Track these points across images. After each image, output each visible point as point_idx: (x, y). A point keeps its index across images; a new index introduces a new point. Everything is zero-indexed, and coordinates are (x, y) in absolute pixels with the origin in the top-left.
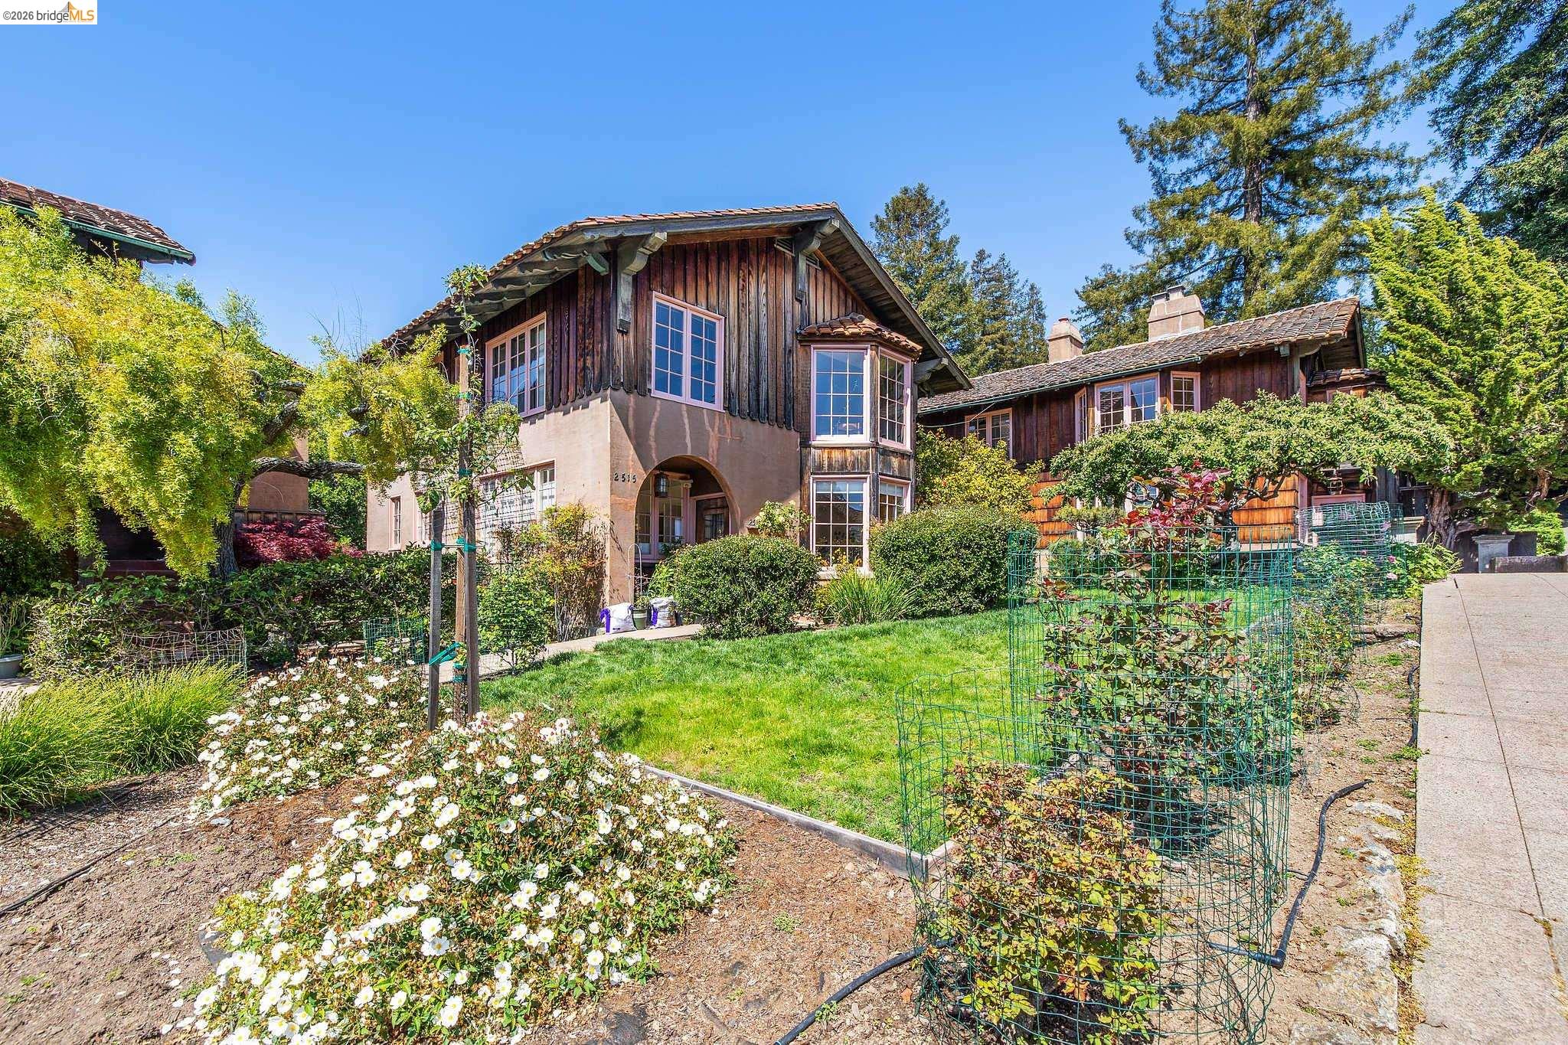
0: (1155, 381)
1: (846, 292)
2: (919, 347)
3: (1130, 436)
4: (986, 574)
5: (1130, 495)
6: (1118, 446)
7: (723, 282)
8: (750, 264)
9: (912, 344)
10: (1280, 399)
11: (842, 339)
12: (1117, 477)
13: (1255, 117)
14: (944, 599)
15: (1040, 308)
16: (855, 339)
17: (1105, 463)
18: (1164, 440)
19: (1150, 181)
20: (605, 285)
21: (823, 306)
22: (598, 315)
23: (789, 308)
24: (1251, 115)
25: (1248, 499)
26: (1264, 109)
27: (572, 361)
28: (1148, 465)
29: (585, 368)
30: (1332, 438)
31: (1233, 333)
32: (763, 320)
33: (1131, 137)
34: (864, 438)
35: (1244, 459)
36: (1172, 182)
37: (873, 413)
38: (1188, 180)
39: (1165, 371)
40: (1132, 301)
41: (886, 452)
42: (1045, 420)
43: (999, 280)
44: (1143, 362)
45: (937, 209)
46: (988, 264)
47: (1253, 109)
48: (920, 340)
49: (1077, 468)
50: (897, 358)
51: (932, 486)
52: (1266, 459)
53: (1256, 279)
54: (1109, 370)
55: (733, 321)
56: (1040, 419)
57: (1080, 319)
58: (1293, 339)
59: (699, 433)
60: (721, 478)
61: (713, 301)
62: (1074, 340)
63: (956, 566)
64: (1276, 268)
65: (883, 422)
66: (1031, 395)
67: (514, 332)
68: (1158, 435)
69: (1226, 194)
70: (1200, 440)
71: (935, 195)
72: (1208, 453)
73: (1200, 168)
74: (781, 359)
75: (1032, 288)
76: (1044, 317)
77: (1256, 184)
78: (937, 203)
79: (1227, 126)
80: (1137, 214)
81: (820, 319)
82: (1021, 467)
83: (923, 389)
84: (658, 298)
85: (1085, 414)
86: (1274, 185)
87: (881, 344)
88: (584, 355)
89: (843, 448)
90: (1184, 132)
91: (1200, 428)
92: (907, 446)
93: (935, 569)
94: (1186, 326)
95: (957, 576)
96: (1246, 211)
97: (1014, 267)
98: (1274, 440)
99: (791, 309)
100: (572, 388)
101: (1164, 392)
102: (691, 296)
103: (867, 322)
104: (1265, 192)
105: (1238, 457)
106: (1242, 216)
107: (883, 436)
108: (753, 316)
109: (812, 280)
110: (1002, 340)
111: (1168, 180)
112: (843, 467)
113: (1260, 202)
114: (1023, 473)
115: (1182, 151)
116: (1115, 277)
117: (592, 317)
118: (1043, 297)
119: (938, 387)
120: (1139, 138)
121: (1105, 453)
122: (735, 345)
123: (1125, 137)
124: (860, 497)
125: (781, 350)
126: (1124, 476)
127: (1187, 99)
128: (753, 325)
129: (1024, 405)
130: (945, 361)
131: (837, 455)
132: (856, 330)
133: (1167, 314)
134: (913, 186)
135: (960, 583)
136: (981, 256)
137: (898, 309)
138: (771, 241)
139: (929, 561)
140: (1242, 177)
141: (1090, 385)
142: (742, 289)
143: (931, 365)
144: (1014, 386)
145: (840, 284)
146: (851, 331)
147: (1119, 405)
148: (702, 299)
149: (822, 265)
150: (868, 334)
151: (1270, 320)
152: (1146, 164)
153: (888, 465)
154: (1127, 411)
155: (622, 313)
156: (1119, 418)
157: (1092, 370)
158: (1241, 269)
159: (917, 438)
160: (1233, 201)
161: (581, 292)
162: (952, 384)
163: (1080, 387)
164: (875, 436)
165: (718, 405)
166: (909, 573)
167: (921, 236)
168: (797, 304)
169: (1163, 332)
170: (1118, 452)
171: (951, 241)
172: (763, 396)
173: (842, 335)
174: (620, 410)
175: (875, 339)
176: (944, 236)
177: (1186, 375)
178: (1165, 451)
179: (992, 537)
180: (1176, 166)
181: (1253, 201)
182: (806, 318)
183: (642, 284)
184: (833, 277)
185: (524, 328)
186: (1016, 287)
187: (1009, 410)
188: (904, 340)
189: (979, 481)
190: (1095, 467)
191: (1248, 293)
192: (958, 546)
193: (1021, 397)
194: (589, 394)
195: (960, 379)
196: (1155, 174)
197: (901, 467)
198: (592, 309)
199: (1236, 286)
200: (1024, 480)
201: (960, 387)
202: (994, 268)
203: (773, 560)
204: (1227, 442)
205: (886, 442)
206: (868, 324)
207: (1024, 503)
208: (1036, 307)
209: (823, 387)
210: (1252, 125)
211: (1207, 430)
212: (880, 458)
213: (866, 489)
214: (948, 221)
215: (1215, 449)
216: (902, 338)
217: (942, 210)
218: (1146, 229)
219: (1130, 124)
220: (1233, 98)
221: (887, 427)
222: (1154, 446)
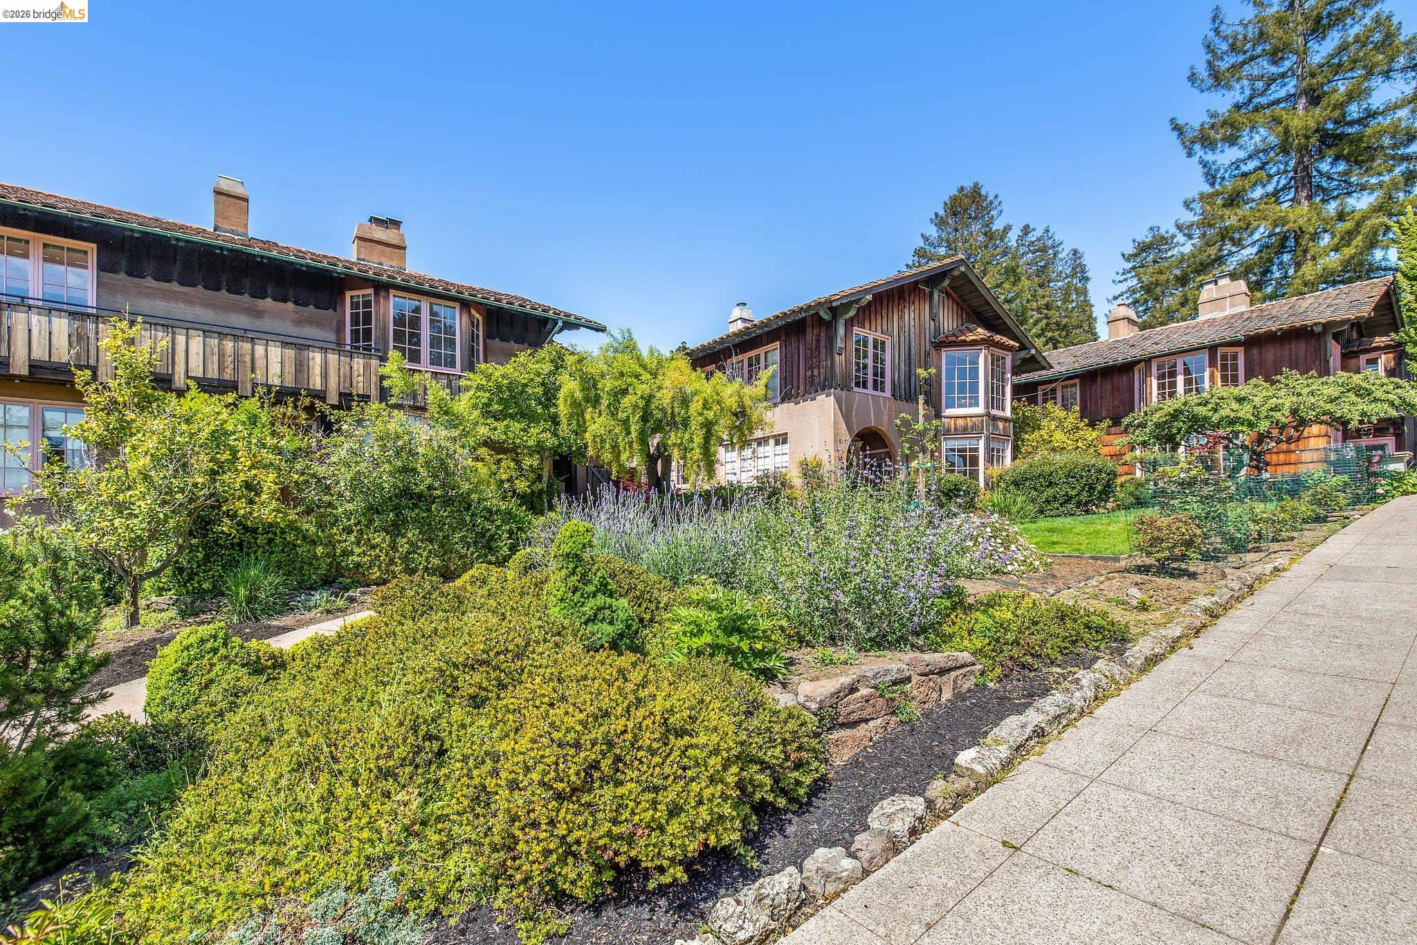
0: (1205, 356)
1: (962, 309)
2: (1017, 345)
3: (1185, 404)
4: (1086, 494)
5: (1183, 443)
6: (1175, 411)
7: (890, 315)
8: (905, 300)
9: (1012, 343)
10: (1301, 374)
11: (964, 343)
12: (1174, 431)
13: (1306, 109)
14: (1058, 509)
15: (1083, 271)
16: (974, 343)
17: (1165, 423)
18: (1210, 406)
19: (1200, 170)
20: (830, 326)
21: (948, 322)
22: (823, 344)
23: (927, 326)
24: (1300, 107)
25: (1277, 443)
26: (1315, 99)
27: (802, 372)
28: (1197, 424)
29: (812, 376)
30: (1331, 402)
31: (1274, 313)
32: (912, 336)
33: (1181, 133)
34: (980, 410)
35: (1266, 417)
36: (1222, 171)
37: (986, 392)
38: (1237, 168)
39: (1213, 349)
40: (1183, 281)
41: (995, 418)
42: (1108, 387)
43: (1044, 250)
44: (1194, 341)
45: (991, 203)
46: (1032, 237)
47: (1304, 101)
48: (1015, 338)
49: (1142, 425)
50: (1001, 353)
51: (1023, 441)
52: (1283, 417)
53: (1305, 252)
54: (1163, 347)
55: (896, 339)
56: (1103, 387)
57: (1126, 280)
58: (1323, 321)
59: (878, 412)
60: (889, 439)
61: (885, 328)
62: (1130, 321)
63: (1066, 489)
64: (1326, 240)
65: (993, 398)
66: (1096, 370)
67: (753, 353)
68: (1206, 403)
69: (1276, 178)
70: (1235, 406)
71: (988, 190)
72: (1241, 414)
73: (1250, 157)
74: (923, 358)
75: (1075, 252)
76: (1087, 279)
77: (1306, 168)
78: (991, 197)
79: (1277, 121)
80: (1187, 205)
81: (946, 330)
82: (1092, 425)
83: (1016, 371)
84: (856, 330)
85: (1143, 382)
86: (1325, 166)
87: (992, 346)
88: (811, 368)
89: (965, 417)
90: (1233, 126)
91: (1235, 399)
92: (1008, 413)
93: (1052, 491)
94: (1232, 305)
95: (1066, 495)
96: (1296, 191)
97: (1057, 238)
98: (1288, 404)
99: (929, 326)
100: (802, 388)
101: (1212, 363)
102: (873, 328)
103: (980, 330)
104: (1315, 173)
105: (1262, 416)
106: (1291, 196)
107: (993, 408)
108: (907, 334)
109: (941, 304)
110: (1048, 307)
111: (1218, 170)
112: (965, 430)
113: (1310, 183)
114: (1094, 429)
115: (1232, 141)
116: (1163, 238)
117: (818, 347)
118: (1087, 261)
119: (1024, 369)
120: (1190, 135)
121: (1165, 416)
122: (897, 354)
123: (1176, 133)
124: (976, 450)
125: (923, 354)
126: (1179, 430)
127: (1236, 95)
128: (907, 338)
129: (1089, 377)
130: (1033, 351)
131: (960, 422)
132: (974, 337)
133: (1215, 296)
134: (968, 185)
135: (1069, 499)
136: (1026, 230)
137: (1000, 318)
138: (916, 283)
139: (1048, 486)
140: (1292, 163)
141: (1148, 361)
142: (901, 318)
143: (1023, 354)
144: (1083, 362)
145: (958, 304)
146: (971, 338)
147: (1173, 374)
148: (879, 328)
149: (947, 293)
150: (983, 339)
151: (1309, 299)
152: (1196, 159)
153: (996, 427)
154: (1180, 379)
155: (839, 343)
156: (1173, 385)
157: (1150, 348)
158: (1291, 243)
159: (1013, 409)
160: (1283, 182)
161: (809, 330)
162: (1037, 366)
163: (1139, 362)
164: (988, 408)
165: (888, 394)
166: (1034, 493)
167: (976, 227)
168: (932, 322)
169: (1211, 312)
170: (1175, 415)
171: (1005, 229)
172: (913, 385)
173: (965, 341)
174: (838, 400)
175: (988, 343)
176: (998, 226)
177: (1230, 350)
178: (1210, 414)
179: (1089, 471)
180: (1226, 157)
181: (1304, 182)
182: (937, 331)
183: (849, 324)
184: (953, 299)
185: (761, 351)
186: (1060, 256)
187: (1077, 381)
188: (1004, 339)
189: (1059, 436)
190: (1157, 425)
191: (1298, 265)
192: (1067, 476)
193: (1088, 371)
194: (817, 391)
195: (1043, 363)
196: (1205, 166)
197: (1004, 428)
198: (818, 341)
199: (1286, 257)
200: (1095, 434)
201: (1044, 368)
202: (1039, 240)
203: (956, 485)
204: (1255, 407)
205: (994, 412)
206: (981, 332)
207: (1096, 451)
208: (1080, 271)
209: (950, 375)
210: (1302, 118)
211: (1240, 400)
212: (991, 422)
213: (981, 445)
214: (1001, 211)
215: (1245, 412)
216: (1005, 339)
217: (996, 203)
218: (1196, 219)
219: (1181, 122)
220: (1282, 93)
221: (995, 401)
222: (1202, 411)
